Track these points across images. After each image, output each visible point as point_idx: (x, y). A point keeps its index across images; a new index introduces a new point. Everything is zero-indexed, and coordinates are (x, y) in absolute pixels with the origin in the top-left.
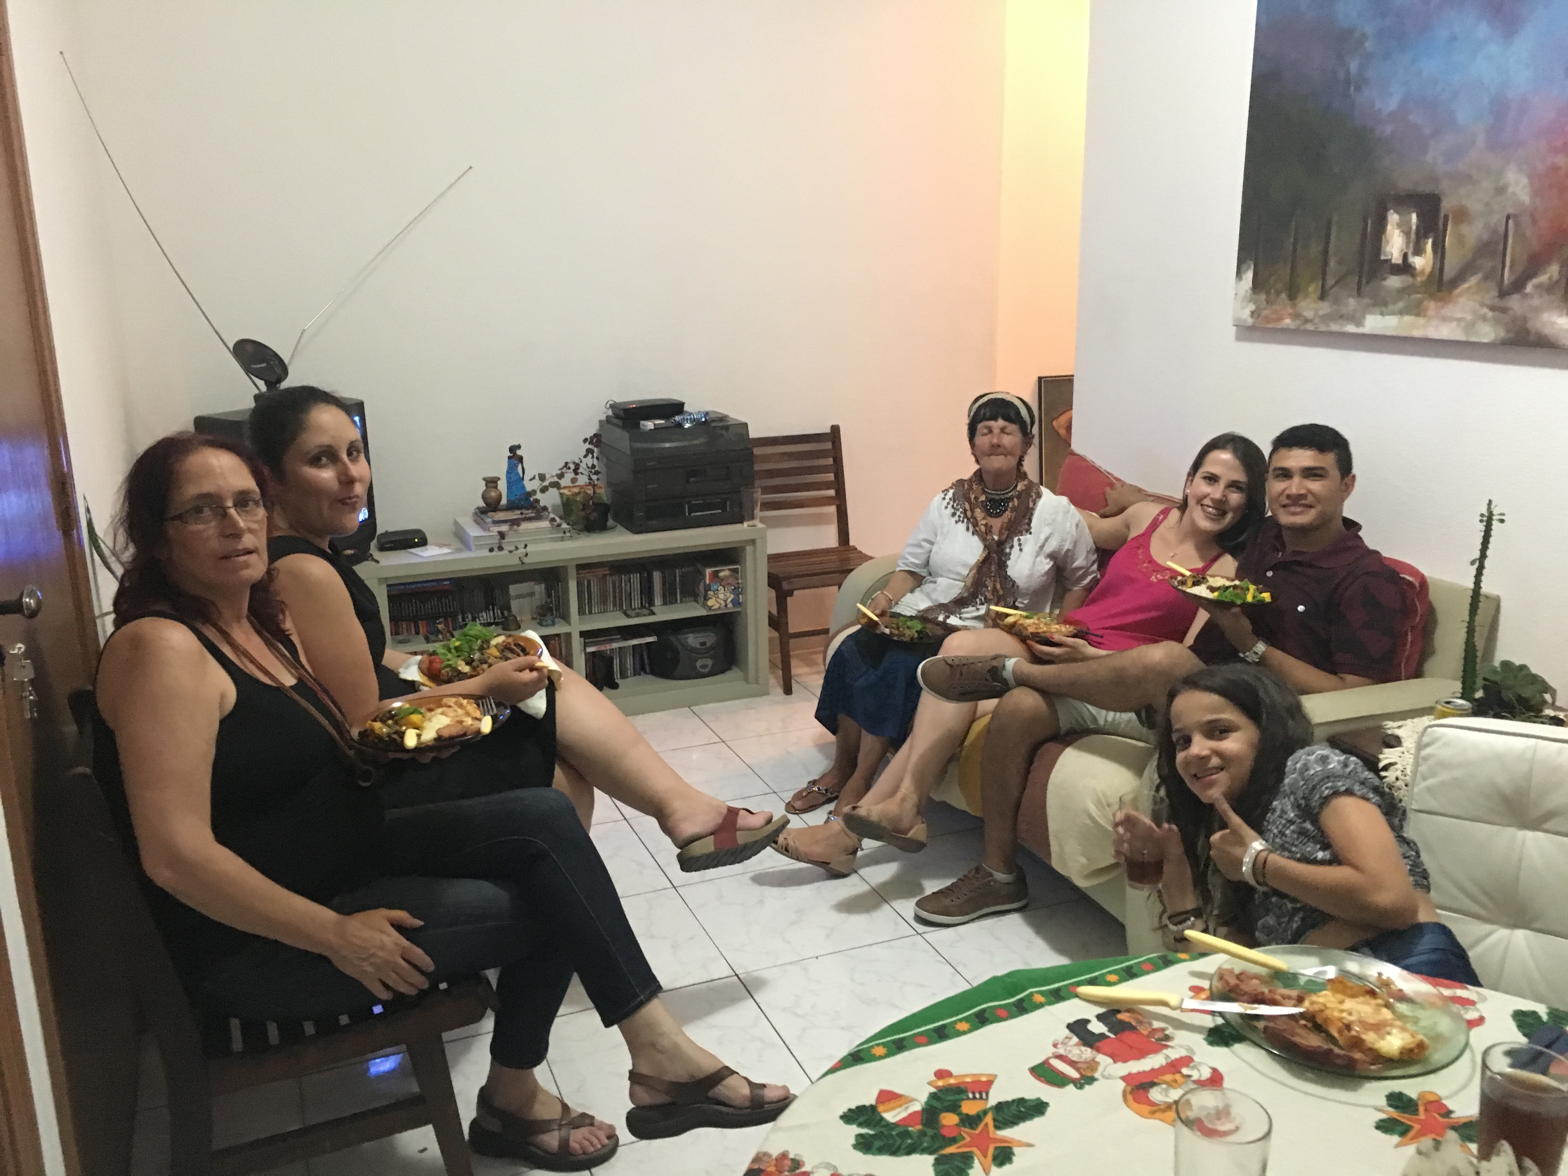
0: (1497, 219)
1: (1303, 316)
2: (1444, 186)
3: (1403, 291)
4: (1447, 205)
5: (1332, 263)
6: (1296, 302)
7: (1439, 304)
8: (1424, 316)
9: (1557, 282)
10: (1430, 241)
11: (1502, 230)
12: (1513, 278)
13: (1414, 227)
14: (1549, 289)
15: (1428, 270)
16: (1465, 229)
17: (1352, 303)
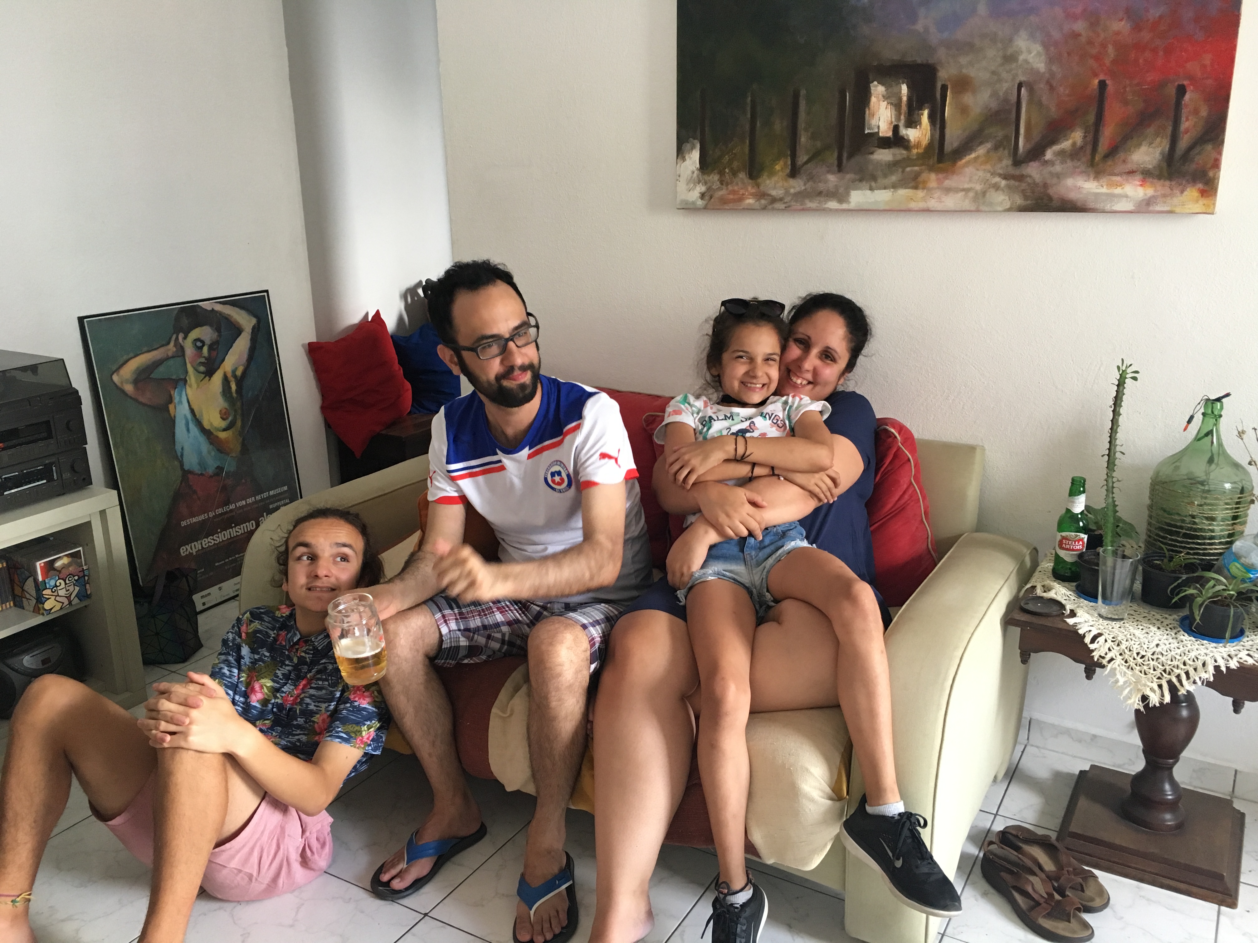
0: (1007, 86)
1: (769, 195)
2: (941, 54)
3: (894, 165)
4: (943, 75)
5: (803, 139)
6: (760, 180)
7: (941, 176)
8: (923, 189)
9: (1082, 148)
10: (926, 113)
11: (1014, 98)
12: (1029, 146)
13: (905, 99)
14: (1074, 154)
15: (925, 142)
16: (968, 99)
17: (832, 178)
